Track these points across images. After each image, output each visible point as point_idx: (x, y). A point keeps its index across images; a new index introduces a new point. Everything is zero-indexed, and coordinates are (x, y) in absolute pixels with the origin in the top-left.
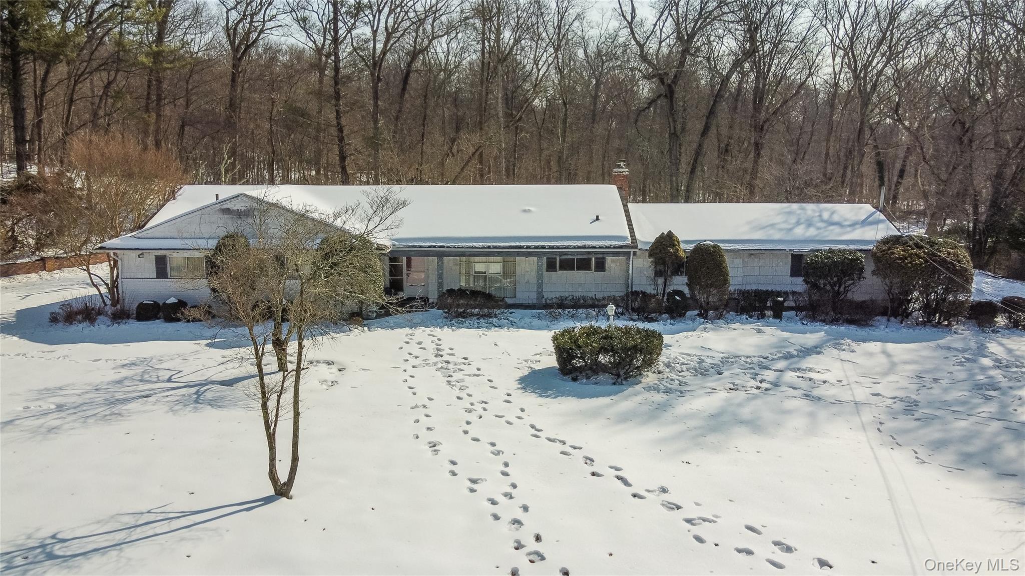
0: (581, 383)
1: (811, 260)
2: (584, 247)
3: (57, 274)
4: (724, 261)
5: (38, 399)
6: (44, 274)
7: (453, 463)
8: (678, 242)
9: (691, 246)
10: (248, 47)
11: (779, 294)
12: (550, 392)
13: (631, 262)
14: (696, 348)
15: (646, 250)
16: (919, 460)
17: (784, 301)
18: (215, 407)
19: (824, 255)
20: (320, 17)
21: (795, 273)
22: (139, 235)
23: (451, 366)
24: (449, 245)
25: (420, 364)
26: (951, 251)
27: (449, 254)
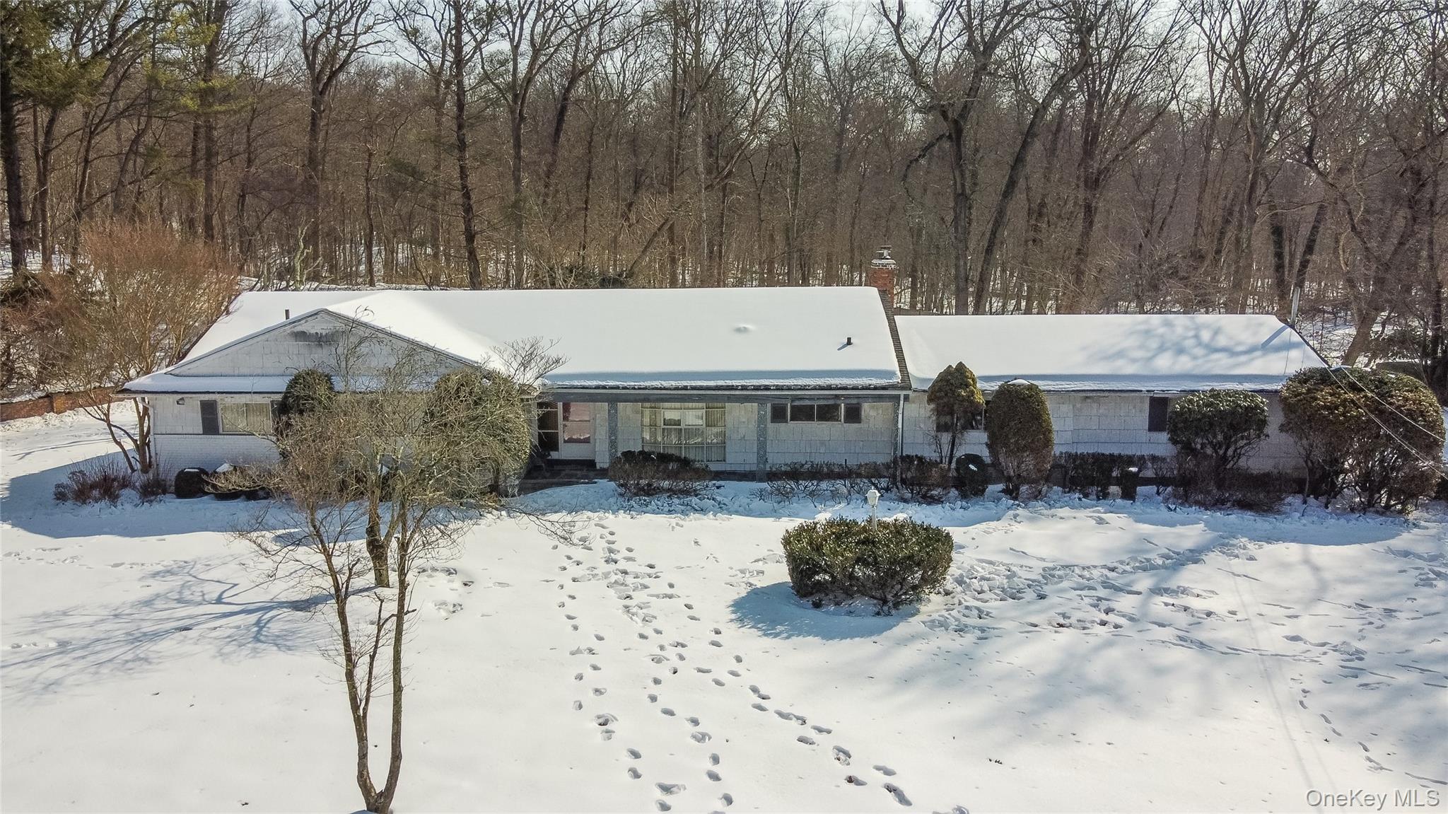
0: (827, 613)
1: (1182, 408)
2: (829, 388)
3: (70, 417)
4: (1045, 409)
5: (33, 632)
6: (51, 416)
7: (636, 755)
8: (973, 380)
9: (993, 384)
10: (334, 74)
11: (1130, 460)
12: (779, 628)
13: (901, 411)
14: (1003, 552)
15: (924, 391)
16: (1372, 764)
17: (1140, 471)
18: (283, 649)
19: (1202, 399)
20: (438, 25)
21: (1155, 425)
22: (177, 372)
23: (630, 580)
24: (625, 384)
25: (583, 576)
26: (1410, 395)
27: (626, 399)
